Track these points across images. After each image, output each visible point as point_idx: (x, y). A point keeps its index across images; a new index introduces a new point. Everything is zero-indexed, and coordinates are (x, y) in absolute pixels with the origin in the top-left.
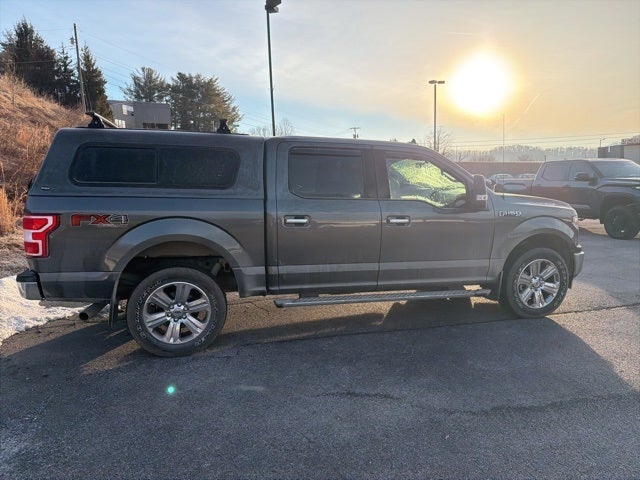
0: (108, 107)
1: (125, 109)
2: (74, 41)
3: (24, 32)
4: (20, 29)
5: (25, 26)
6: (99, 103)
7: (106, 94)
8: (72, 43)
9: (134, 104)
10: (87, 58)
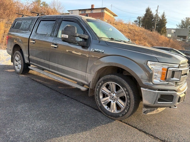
0: (165, 30)
1: (173, 31)
2: (157, 11)
3: (148, 11)
4: (147, 9)
5: (148, 8)
6: (163, 29)
7: (166, 26)
8: (156, 11)
9: (176, 30)
10: (163, 16)
